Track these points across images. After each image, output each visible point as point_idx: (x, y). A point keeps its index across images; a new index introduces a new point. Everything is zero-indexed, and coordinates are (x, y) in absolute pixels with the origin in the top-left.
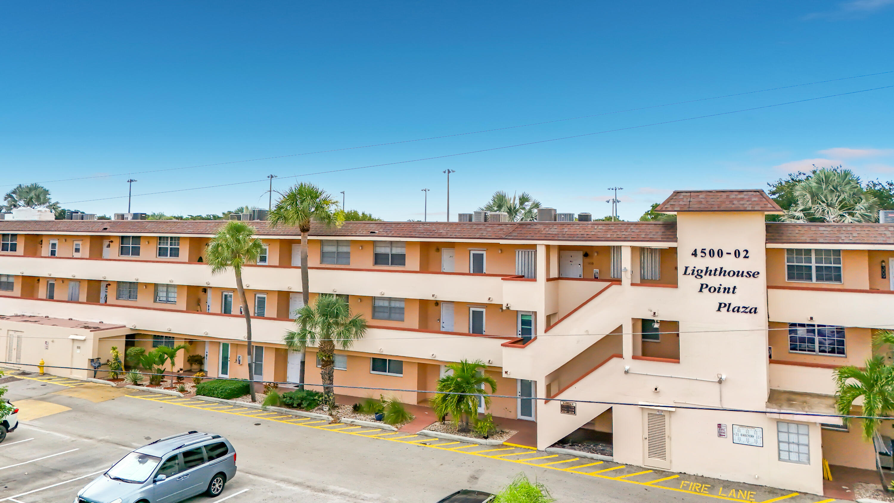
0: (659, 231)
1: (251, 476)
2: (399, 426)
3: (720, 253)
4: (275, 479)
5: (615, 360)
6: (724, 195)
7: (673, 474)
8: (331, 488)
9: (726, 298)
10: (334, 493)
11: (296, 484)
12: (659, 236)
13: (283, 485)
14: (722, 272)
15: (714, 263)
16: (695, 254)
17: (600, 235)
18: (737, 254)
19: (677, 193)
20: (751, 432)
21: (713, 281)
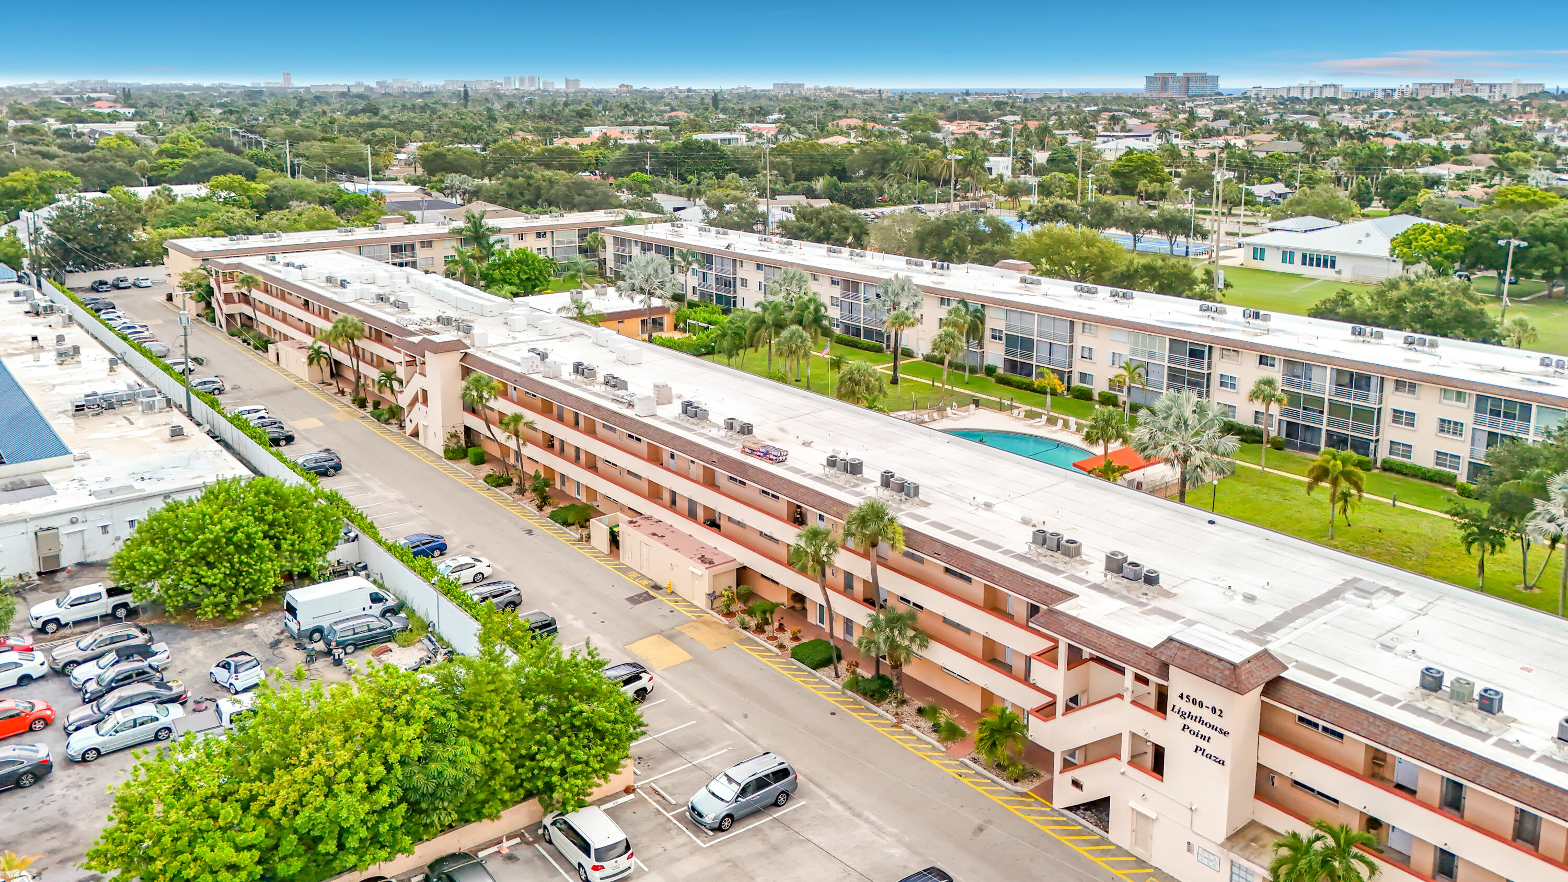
0: (1155, 668)
1: (812, 786)
2: (949, 744)
3: (1201, 705)
4: (828, 793)
5: (1113, 760)
6: (1206, 657)
7: (1151, 867)
8: (867, 813)
9: (1203, 744)
10: (867, 820)
11: (842, 803)
12: (1154, 670)
13: (831, 802)
14: (1201, 721)
15: (1196, 711)
16: (1181, 697)
17: (1110, 649)
18: (1214, 710)
19: (1171, 639)
20: (1212, 858)
21: (1195, 726)
